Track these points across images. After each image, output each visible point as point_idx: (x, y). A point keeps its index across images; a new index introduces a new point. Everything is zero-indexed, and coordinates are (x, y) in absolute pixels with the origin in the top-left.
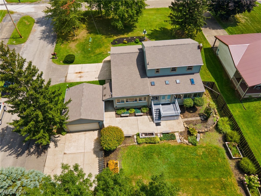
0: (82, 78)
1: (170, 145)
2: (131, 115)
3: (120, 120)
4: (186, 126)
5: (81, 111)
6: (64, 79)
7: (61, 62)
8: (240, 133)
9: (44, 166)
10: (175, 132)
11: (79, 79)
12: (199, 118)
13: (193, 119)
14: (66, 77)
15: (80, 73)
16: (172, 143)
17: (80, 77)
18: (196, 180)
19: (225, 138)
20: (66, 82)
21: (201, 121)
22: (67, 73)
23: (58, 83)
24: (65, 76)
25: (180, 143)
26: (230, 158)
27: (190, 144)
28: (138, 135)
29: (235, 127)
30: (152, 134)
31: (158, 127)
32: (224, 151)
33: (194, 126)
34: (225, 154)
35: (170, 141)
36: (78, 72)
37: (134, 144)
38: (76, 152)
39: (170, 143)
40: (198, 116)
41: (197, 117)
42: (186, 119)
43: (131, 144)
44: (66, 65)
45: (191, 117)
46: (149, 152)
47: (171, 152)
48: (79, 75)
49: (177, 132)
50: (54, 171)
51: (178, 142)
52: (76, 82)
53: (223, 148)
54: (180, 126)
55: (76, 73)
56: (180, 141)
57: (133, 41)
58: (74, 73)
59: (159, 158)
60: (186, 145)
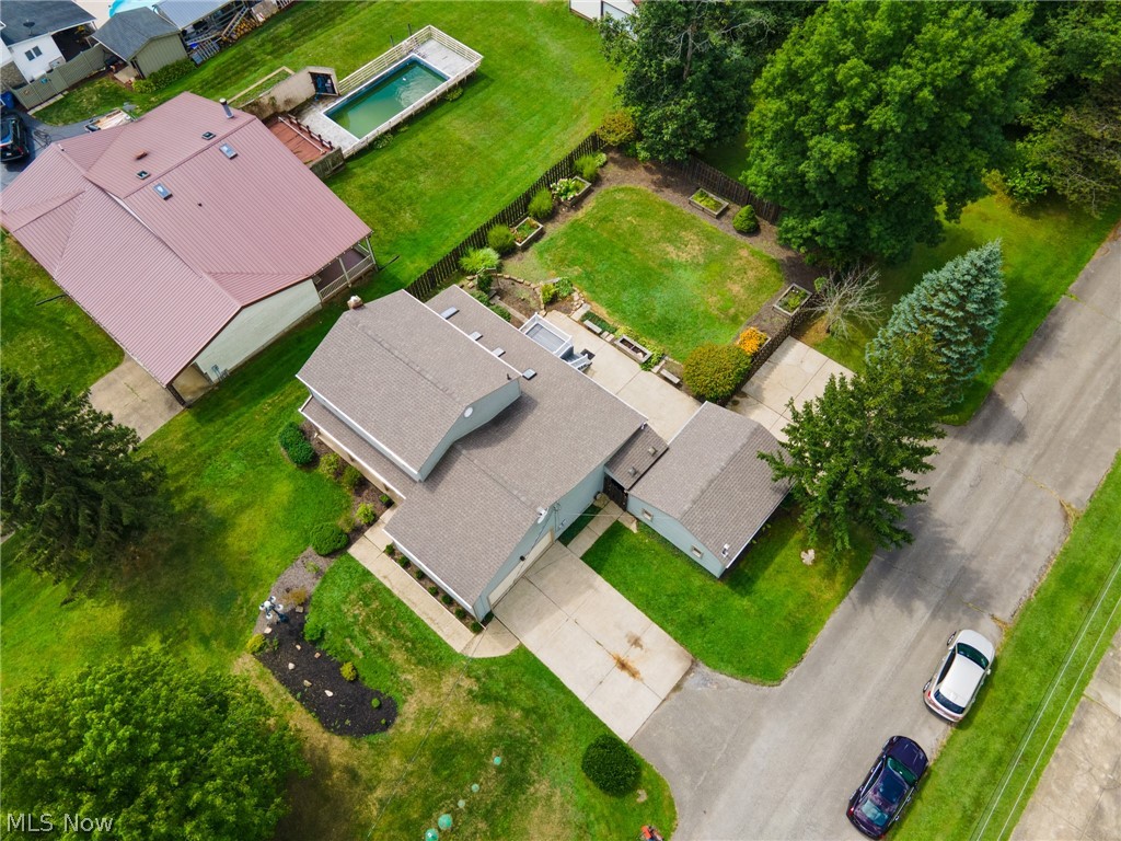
0: (637, 632)
1: (608, 313)
4: (543, 313)
6: (693, 680)
8: (489, 226)
10: (575, 321)
11: (646, 640)
12: (501, 305)
14: (677, 687)
15: (623, 666)
16: (602, 312)
17: (636, 642)
18: (631, 250)
19: (507, 251)
20: (693, 662)
21: (508, 298)
22: (666, 703)
23: (723, 677)
24: (678, 693)
26: (541, 234)
27: (575, 288)
28: (647, 366)
29: (479, 240)
30: (624, 342)
31: (593, 352)
32: (536, 245)
33: (531, 300)
34: (541, 242)
35: (601, 315)
36: (625, 674)
37: (671, 360)
39: (607, 316)
43: (678, 363)
44: (641, 752)
46: (660, 329)
47: (621, 304)
48: (633, 656)
49: (571, 318)
51: (589, 305)
52: (665, 629)
53: (531, 249)
55: (634, 674)
56: (585, 305)
57: (317, 655)
58: (642, 680)
59: (653, 310)
60: (585, 293)
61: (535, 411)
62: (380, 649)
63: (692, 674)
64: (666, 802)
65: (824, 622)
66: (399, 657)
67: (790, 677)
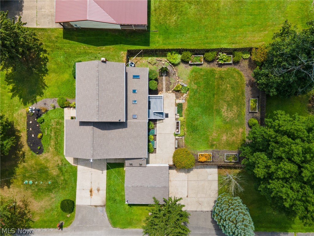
0: (101, 189)
1: (186, 109)
2: (155, 139)
3: (159, 150)
4: (171, 92)
5: (160, 187)
6: (100, 209)
7: (68, 216)
8: (186, 50)
9: (196, 211)
10: (176, 103)
11: (101, 192)
12: (164, 78)
13: (164, 83)
14: (96, 206)
15: (91, 191)
16: (185, 107)
17: (98, 190)
18: (216, 96)
19: (184, 61)
20: (104, 205)
21: (167, 77)
22: (91, 206)
23: (106, 214)
24: (95, 207)
25: (185, 101)
26: (201, 65)
27: (188, 92)
28: (176, 135)
29: (180, 51)
30: (178, 123)
31: (169, 116)
32: (195, 66)
33: (172, 85)
34: (198, 67)
35: (183, 108)
36: (89, 193)
37: (183, 139)
38: (187, 187)
40: (162, 77)
41: (162, 79)
42: (164, 90)
43: (184, 142)
44: (76, 209)
45: (162, 84)
46: (192, 128)
47: (192, 110)
48: (95, 192)
49: (176, 101)
50: (200, 203)
51: (185, 102)
52: (106, 194)
53: (193, 67)
54: (170, 96)
55: (91, 195)
56: (184, 100)
57: (38, 125)
58: (91, 198)
59: (197, 121)
60: (188, 96)
61: (123, 129)
62: (51, 137)
63: (101, 207)
64: (70, 222)
65: (136, 228)
66: (53, 143)
67: (117, 229)
